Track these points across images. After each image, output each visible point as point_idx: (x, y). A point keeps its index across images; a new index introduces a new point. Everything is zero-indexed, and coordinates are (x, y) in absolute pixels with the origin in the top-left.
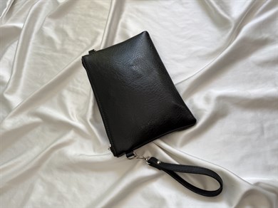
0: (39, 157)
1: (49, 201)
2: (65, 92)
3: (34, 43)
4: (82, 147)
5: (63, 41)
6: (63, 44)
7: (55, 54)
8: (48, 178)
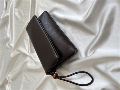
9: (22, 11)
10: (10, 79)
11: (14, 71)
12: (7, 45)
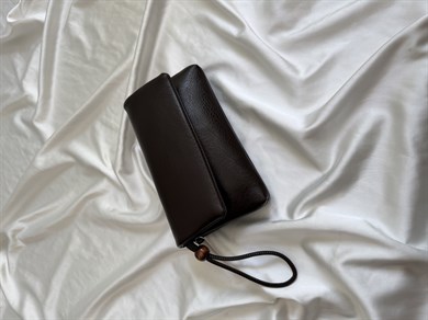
0: (74, 206)
1: (87, 255)
2: (98, 126)
3: (62, 47)
4: (117, 200)
5: (94, 46)
6: (94, 52)
7: (86, 66)
8: (85, 230)
9: (99, 25)
10: (19, 235)
11: (38, 215)
12: (17, 120)
